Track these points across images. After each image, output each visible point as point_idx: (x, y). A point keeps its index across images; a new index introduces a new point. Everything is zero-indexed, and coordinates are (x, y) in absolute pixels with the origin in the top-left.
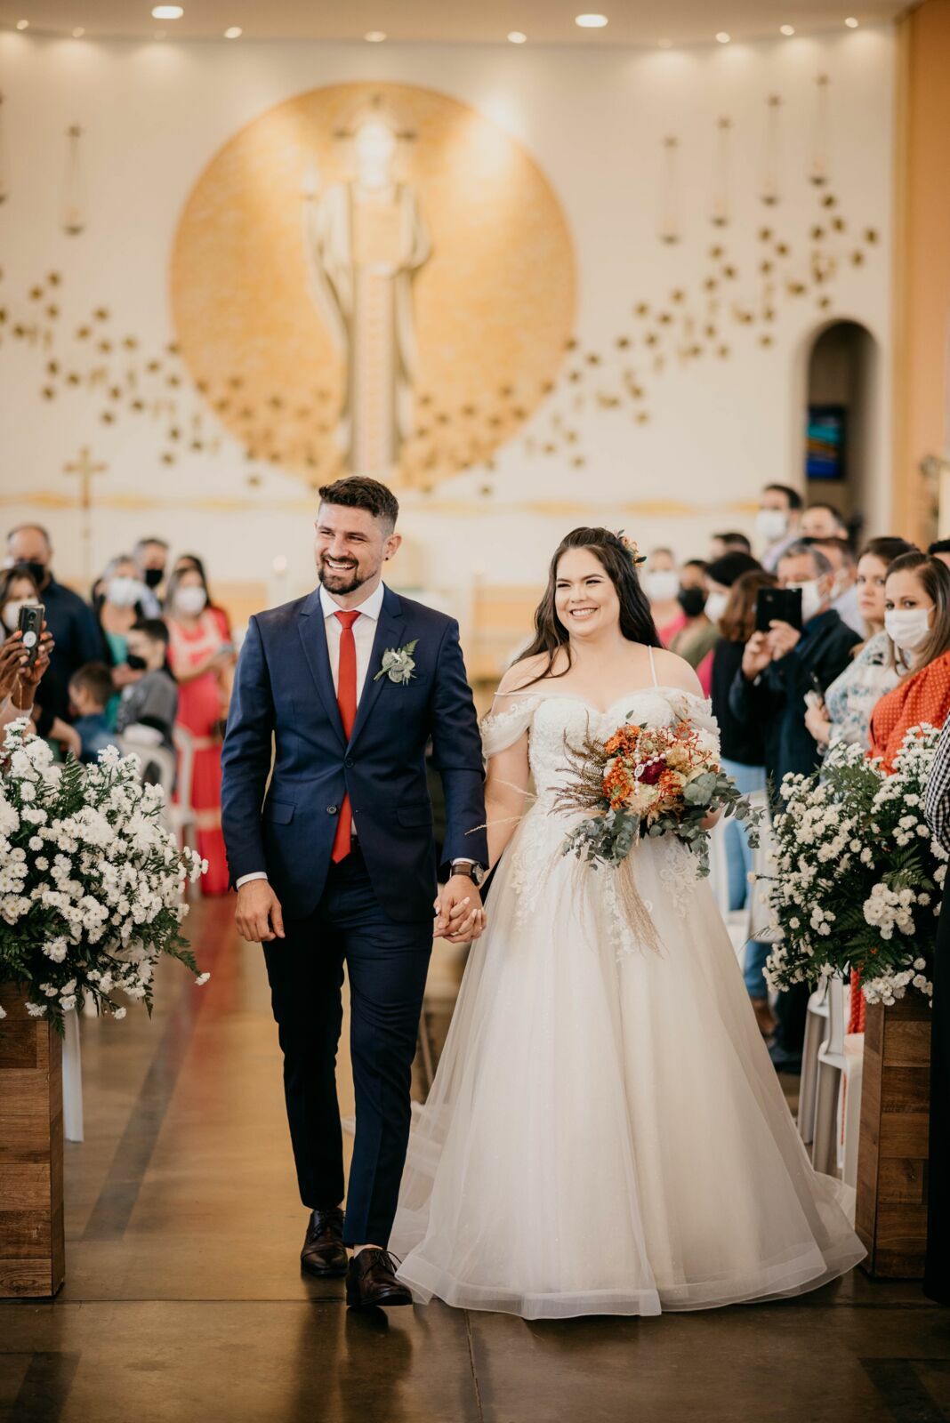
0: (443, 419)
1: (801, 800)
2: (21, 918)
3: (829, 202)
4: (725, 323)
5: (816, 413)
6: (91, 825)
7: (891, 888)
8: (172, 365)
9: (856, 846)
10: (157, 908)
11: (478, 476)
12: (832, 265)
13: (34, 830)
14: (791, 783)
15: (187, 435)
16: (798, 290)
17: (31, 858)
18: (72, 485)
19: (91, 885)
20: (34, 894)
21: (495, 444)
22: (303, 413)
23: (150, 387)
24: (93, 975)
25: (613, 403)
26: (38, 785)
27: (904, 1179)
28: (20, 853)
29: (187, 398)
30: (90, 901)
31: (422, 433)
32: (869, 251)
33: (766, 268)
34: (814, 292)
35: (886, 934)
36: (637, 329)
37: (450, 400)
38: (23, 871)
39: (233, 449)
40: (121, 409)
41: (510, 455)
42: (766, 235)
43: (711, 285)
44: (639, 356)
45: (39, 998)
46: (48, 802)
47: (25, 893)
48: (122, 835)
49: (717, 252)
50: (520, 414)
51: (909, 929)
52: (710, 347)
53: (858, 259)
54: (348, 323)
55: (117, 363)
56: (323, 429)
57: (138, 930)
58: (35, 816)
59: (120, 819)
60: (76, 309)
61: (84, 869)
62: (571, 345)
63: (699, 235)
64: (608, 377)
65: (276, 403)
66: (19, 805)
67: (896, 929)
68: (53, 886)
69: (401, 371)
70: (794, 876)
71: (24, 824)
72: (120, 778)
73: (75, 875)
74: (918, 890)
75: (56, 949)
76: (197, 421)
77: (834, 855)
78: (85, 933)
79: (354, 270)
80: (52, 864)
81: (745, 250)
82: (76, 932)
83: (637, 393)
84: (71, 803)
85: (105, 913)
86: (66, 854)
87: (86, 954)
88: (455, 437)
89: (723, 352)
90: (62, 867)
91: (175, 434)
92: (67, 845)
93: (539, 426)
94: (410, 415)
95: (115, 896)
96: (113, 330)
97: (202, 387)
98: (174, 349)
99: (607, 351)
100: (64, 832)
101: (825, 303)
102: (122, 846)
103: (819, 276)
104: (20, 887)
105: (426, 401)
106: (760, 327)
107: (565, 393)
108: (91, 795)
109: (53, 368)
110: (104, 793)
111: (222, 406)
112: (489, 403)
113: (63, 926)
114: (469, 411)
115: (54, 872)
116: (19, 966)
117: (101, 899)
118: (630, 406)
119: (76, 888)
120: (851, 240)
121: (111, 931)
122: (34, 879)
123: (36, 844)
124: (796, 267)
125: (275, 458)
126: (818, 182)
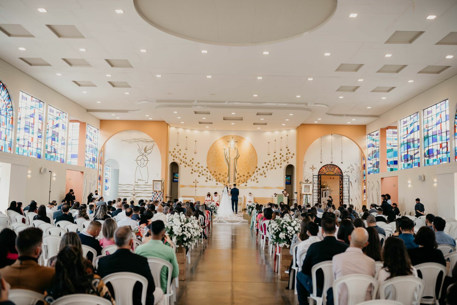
0: (241, 176)
1: (273, 223)
2: (181, 236)
3: (288, 150)
4: (275, 164)
5: (287, 176)
6: (189, 225)
7: (283, 233)
8: (207, 170)
9: (279, 228)
10: (197, 234)
11: (245, 184)
12: (289, 158)
13: (183, 225)
14: (272, 221)
15: (209, 178)
16: (285, 161)
17: (182, 228)
18: (194, 184)
19: (189, 232)
20: (183, 232)
21: (247, 179)
22: (223, 176)
23: (204, 172)
24: (189, 242)
25: (262, 175)
26: (184, 220)
27: (285, 268)
28: (181, 228)
29: (209, 174)
30: (189, 233)
31: (238, 178)
32: (293, 156)
33: (281, 158)
34: (287, 161)
35: (282, 239)
36: (265, 166)
37: (241, 174)
38: (181, 230)
39: (214, 180)
40: (201, 175)
41: (249, 181)
42: (281, 154)
43: (274, 160)
44: (265, 169)
45: (183, 245)
46: (185, 222)
47: (182, 232)
48: (193, 226)
49: (275, 156)
50: (250, 176)
51: (285, 238)
52: (274, 168)
53: (292, 157)
54: (229, 165)
55: (200, 169)
56: (226, 178)
57: (195, 237)
58: (183, 223)
59: (193, 224)
60: (195, 163)
61: (189, 230)
62: (257, 167)
63: (272, 154)
64: (261, 171)
65: (220, 174)
66: (181, 222)
67: (283, 238)
68: (185, 231)
69: (235, 170)
70: (272, 232)
71: (182, 224)
72: (193, 219)
73: (187, 230)
74: (286, 233)
75: (185, 239)
76: (210, 176)
77: (276, 229)
78: (188, 237)
79: (230, 158)
80: (185, 229)
81: (278, 156)
82: (187, 237)
83: (265, 173)
84: (187, 222)
85: (191, 235)
86: (186, 228)
87: (189, 240)
88: (242, 179)
89: (275, 168)
90: (186, 229)
91: (207, 178)
92: (186, 227)
93: (253, 178)
94: (237, 176)
95: (192, 233)
96: (200, 165)
97: (211, 172)
98: (207, 168)
99: (261, 168)
100: (186, 225)
101: (288, 162)
102: (193, 227)
103: (287, 159)
104: (181, 232)
105: (238, 174)
106: (280, 165)
107: (256, 173)
108: (190, 221)
109: (192, 170)
110: (191, 221)
111: (213, 175)
112: (246, 175)
113: (186, 236)
114: (244, 176)
115: (185, 230)
116: (181, 241)
117: (190, 233)
118: (264, 175)
119: (187, 232)
120: (291, 155)
121: (191, 237)
122: (183, 231)
123: (183, 227)
124: (284, 158)
125: (220, 181)
126: (287, 148)
